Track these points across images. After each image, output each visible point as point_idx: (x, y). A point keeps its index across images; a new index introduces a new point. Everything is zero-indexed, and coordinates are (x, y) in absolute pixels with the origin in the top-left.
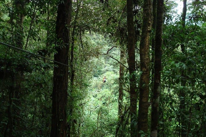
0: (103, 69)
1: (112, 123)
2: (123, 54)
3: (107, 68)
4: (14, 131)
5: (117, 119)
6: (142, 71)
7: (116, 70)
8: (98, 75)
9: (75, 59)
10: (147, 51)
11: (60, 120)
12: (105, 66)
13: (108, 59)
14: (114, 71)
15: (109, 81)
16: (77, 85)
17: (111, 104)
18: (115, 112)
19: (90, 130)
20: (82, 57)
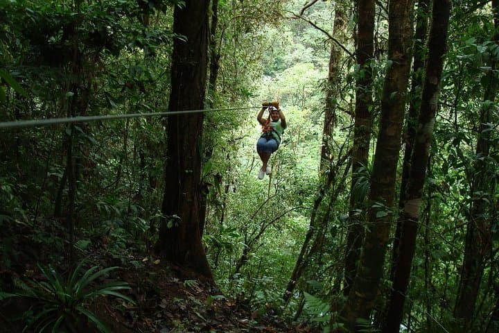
0: (288, 58)
1: (303, 188)
2: (340, 18)
3: (296, 54)
4: (79, 193)
5: (317, 178)
6: (392, 60)
7: (319, 59)
8: (273, 71)
9: (220, 26)
10: (408, 9)
11: (187, 171)
12: (293, 50)
13: (302, 30)
14: (314, 62)
15: (301, 88)
16: (224, 92)
17: (303, 144)
18: (310, 164)
19: (250, 203)
20: (238, 22)
